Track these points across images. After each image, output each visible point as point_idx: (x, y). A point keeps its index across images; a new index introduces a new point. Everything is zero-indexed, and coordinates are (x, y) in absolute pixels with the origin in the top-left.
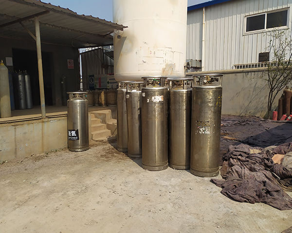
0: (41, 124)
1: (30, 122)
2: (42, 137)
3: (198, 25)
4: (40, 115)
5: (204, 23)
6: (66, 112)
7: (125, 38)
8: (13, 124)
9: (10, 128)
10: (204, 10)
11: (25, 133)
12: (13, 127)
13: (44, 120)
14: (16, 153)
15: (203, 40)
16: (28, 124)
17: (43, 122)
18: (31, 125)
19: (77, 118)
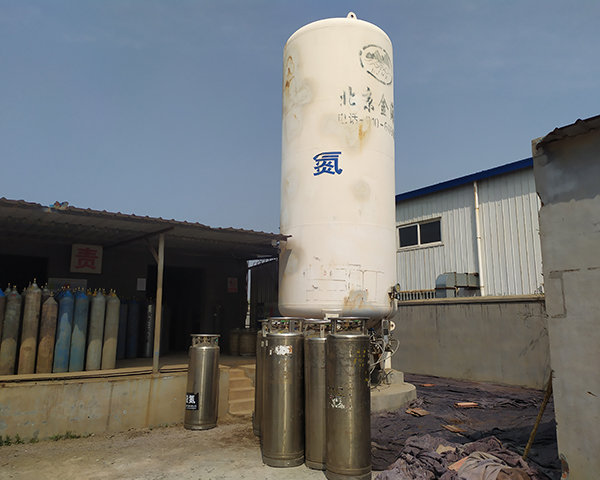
0: (149, 381)
1: (135, 377)
2: (149, 402)
3: (467, 210)
4: (150, 368)
5: (477, 206)
6: (187, 366)
7: (291, 251)
8: (110, 379)
9: (106, 384)
10: (475, 185)
11: (125, 394)
12: (110, 384)
13: (154, 375)
14: (108, 423)
15: (478, 236)
16: (132, 380)
17: (153, 378)
18: (135, 382)
19: (200, 376)
